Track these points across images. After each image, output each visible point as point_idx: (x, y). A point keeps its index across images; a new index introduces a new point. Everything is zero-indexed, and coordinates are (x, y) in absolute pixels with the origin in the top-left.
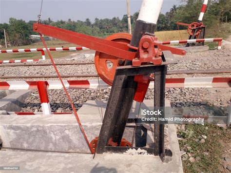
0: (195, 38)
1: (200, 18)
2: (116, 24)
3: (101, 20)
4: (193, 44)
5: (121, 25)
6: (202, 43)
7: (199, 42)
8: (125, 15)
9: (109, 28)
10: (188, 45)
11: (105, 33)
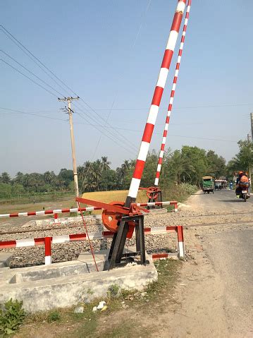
0: (154, 201)
1: (156, 183)
2: (50, 181)
3: (27, 175)
4: (153, 207)
5: (57, 182)
6: (161, 206)
7: (158, 205)
8: (62, 170)
9: (39, 185)
10: (149, 208)
11: (33, 192)
